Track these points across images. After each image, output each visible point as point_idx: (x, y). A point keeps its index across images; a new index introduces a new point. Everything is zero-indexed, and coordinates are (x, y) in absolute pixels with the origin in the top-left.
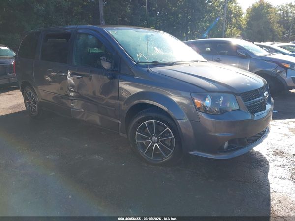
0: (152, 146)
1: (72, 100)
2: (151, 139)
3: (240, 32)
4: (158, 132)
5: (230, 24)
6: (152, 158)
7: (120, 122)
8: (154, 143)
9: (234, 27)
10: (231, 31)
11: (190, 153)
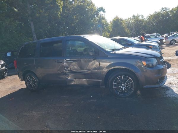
0: (122, 89)
1: (67, 75)
2: (121, 85)
3: (110, 34)
4: (125, 81)
5: (104, 30)
6: (123, 94)
7: (101, 81)
8: (123, 87)
9: (106, 32)
10: (105, 34)
11: (144, 87)
